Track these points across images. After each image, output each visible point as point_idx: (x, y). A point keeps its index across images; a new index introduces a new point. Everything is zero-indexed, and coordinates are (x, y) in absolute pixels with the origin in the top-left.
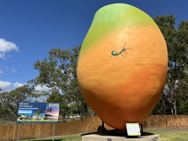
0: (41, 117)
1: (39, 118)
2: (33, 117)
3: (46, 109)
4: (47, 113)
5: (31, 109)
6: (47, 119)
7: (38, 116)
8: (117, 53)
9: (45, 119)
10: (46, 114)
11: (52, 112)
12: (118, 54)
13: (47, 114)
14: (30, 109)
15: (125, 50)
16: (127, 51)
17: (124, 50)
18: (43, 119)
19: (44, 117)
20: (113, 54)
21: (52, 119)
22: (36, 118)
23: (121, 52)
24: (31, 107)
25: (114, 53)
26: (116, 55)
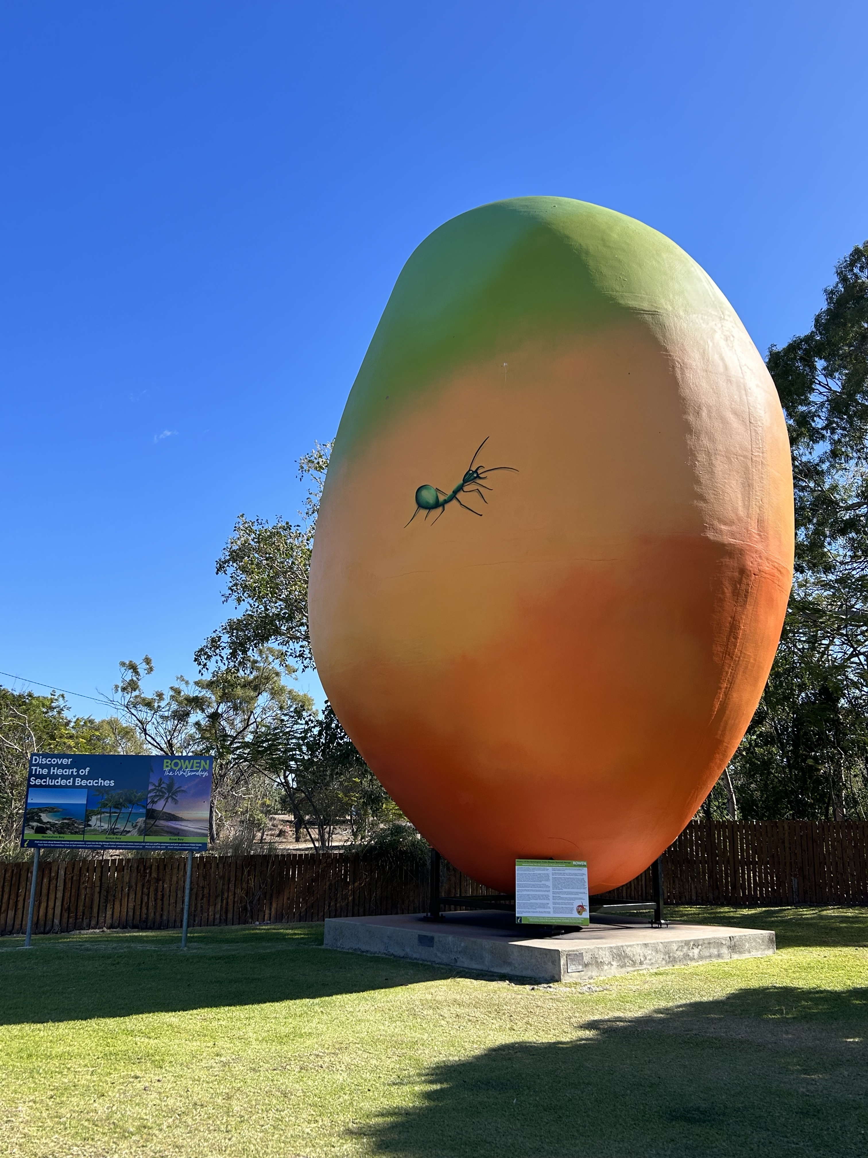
0: (129, 824)
1: (120, 826)
2: (94, 821)
3: (151, 787)
4: (153, 802)
5: (84, 783)
6: (156, 833)
7: (113, 820)
8: (442, 498)
9: (145, 832)
10: (148, 811)
11: (176, 801)
12: (446, 502)
13: (154, 811)
14: (81, 787)
15: (478, 477)
16: (489, 481)
17: (471, 477)
18: (135, 832)
19: (141, 820)
20: (421, 505)
21: (177, 834)
22: (106, 826)
23: (460, 488)
24: (83, 778)
25: (428, 496)
26: (438, 505)
